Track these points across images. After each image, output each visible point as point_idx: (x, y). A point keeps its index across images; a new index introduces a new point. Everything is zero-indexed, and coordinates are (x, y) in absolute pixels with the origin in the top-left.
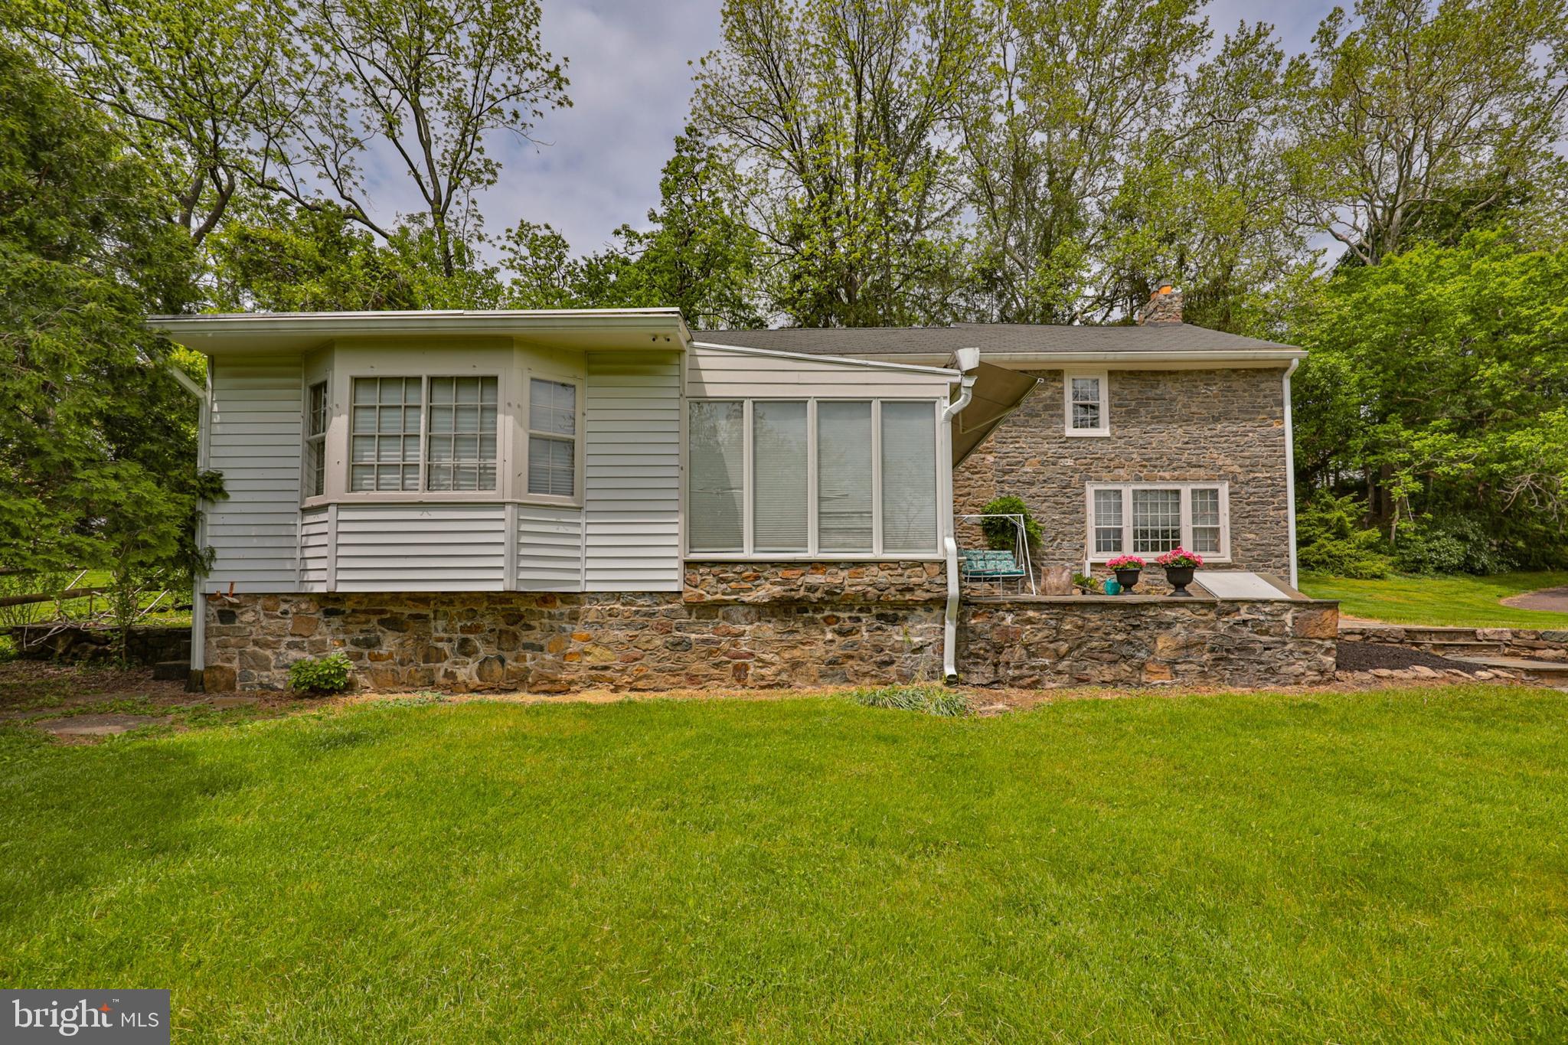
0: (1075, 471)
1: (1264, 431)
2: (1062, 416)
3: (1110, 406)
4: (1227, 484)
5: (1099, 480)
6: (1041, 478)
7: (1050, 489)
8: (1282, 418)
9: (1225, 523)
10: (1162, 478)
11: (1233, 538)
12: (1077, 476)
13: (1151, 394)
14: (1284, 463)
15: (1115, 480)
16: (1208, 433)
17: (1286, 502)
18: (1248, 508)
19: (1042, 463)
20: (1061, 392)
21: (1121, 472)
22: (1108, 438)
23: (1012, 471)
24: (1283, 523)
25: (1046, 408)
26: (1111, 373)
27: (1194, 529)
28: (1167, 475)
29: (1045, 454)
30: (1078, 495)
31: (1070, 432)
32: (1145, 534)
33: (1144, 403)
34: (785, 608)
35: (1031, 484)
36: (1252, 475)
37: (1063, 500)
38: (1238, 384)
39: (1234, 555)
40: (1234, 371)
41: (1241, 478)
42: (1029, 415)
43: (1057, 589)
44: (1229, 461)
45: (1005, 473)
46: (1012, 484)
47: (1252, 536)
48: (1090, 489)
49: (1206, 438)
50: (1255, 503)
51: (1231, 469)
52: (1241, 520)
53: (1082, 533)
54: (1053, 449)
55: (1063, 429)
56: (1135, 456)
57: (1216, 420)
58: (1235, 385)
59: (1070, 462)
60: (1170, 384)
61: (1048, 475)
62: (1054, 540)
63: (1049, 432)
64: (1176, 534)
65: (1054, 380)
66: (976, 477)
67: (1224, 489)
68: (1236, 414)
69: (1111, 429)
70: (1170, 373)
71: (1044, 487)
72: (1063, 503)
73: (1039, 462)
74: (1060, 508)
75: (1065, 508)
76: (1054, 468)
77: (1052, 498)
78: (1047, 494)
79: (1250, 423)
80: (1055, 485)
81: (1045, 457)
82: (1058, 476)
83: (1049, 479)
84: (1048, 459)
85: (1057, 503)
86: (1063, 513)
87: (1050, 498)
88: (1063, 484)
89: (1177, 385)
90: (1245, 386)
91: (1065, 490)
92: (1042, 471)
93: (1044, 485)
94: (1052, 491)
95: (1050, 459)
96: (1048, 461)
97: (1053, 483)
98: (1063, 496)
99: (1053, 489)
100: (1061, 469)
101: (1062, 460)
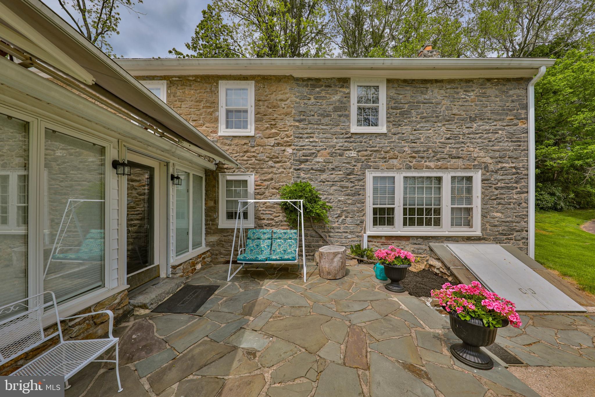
0: (357, 161)
1: (511, 129)
2: (348, 116)
3: (388, 109)
4: (480, 172)
5: (376, 168)
6: (330, 166)
7: (337, 175)
8: (527, 119)
9: (477, 204)
10: (428, 167)
11: (483, 216)
12: (359, 165)
13: (421, 98)
14: (527, 155)
15: (389, 169)
16: (466, 131)
17: (527, 187)
18: (496, 192)
19: (331, 154)
20: (348, 96)
21: (395, 162)
22: (385, 134)
23: (307, 161)
24: (524, 205)
25: (336, 109)
26: (389, 81)
27: (452, 208)
28: (432, 164)
29: (334, 147)
30: (359, 180)
31: (355, 129)
32: (412, 211)
33: (415, 105)
35: (322, 171)
36: (500, 165)
37: (347, 184)
38: (491, 91)
39: (483, 229)
40: (489, 80)
41: (491, 167)
42: (321, 115)
43: (329, 273)
44: (482, 154)
45: (301, 162)
46: (307, 171)
47: (499, 215)
48: (370, 176)
49: (464, 134)
50: (502, 188)
51: (484, 160)
52: (490, 202)
53: (362, 211)
54: (340, 143)
55: (349, 127)
56: (406, 149)
57: (473, 120)
58: (489, 92)
59: (353, 154)
60: (436, 91)
61: (336, 164)
62: (339, 216)
63: (337, 129)
64: (438, 211)
65: (342, 87)
66: (277, 165)
67: (477, 177)
68: (489, 114)
69: (388, 127)
70: (437, 81)
71: (332, 174)
72: (347, 187)
73: (329, 154)
74: (345, 191)
75: (349, 191)
76: (340, 159)
77: (339, 183)
78: (335, 180)
79: (500, 123)
80: (341, 173)
81: (334, 150)
82: (344, 165)
83: (336, 167)
84: (336, 151)
85: (342, 187)
86: (347, 195)
87: (337, 183)
88: (348, 172)
89: (442, 92)
90: (497, 92)
91: (349, 177)
92: (331, 161)
93: (332, 172)
94: (339, 177)
95: (338, 151)
96: (336, 153)
97: (340, 171)
98: (347, 181)
99: (340, 176)
100: (346, 159)
101: (348, 152)
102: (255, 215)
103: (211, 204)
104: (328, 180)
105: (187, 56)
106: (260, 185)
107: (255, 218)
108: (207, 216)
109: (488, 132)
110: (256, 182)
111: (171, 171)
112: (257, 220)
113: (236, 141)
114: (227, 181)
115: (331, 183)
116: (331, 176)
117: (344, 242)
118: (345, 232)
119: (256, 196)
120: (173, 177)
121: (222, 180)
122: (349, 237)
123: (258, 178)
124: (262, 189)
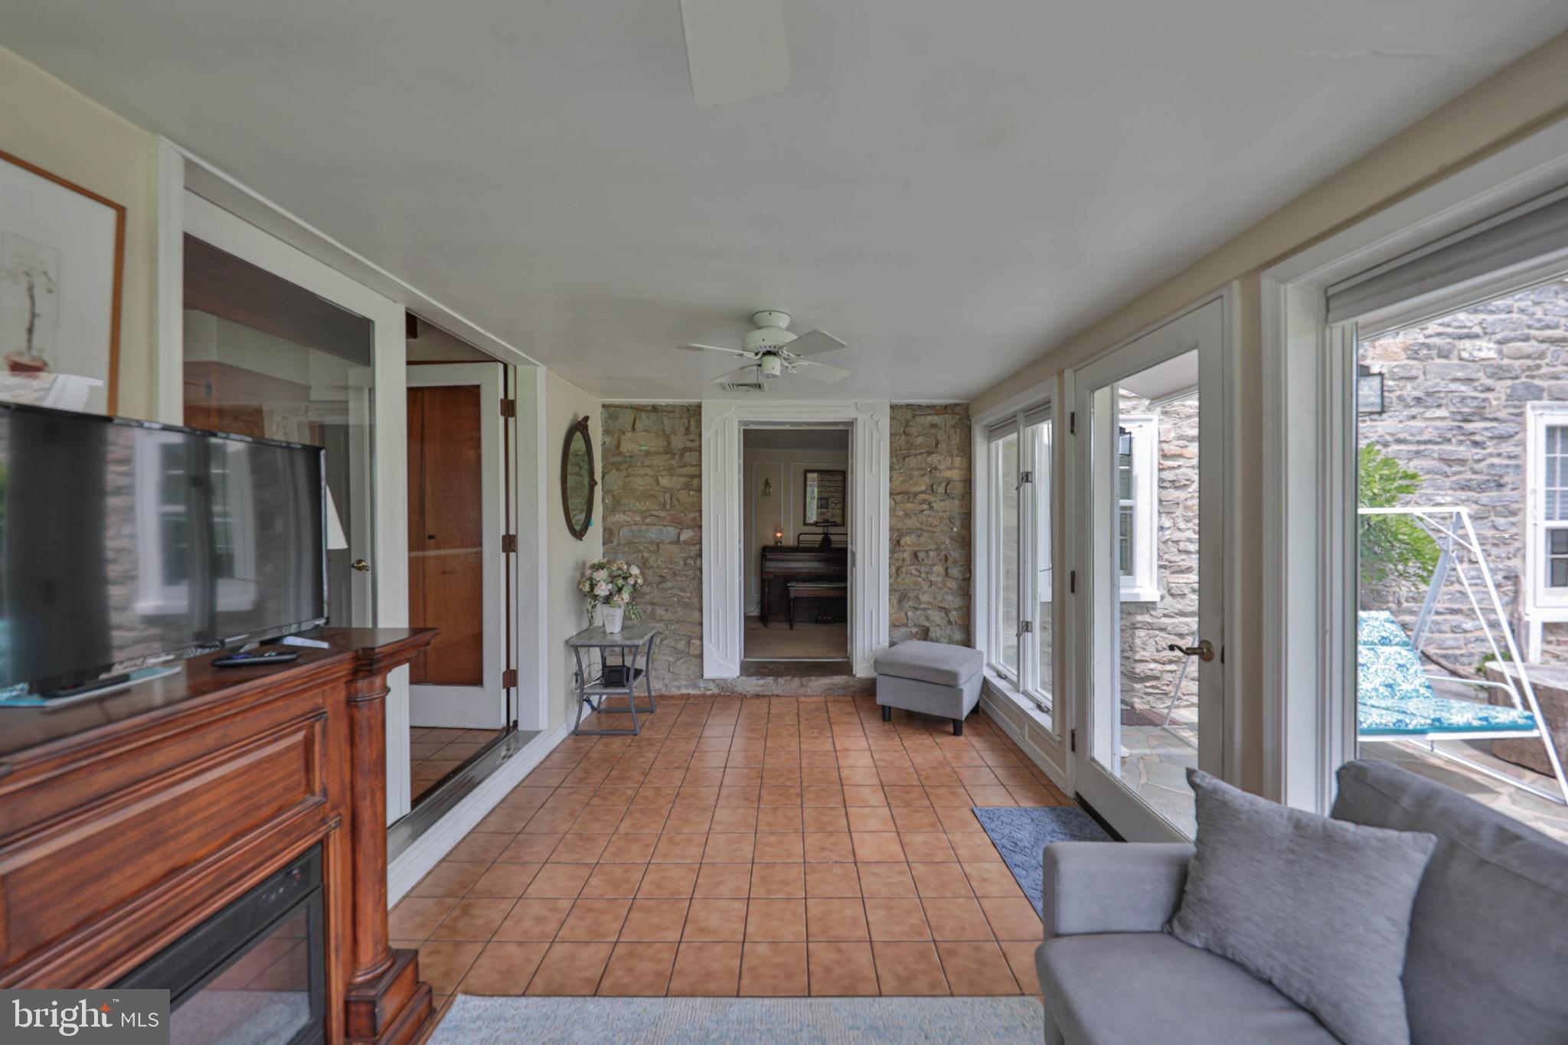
0: (1498, 372)
5: (1560, 399)
6: (1410, 390)
7: (1431, 422)
12: (1503, 388)
29: (1423, 326)
30: (1503, 438)
37: (1464, 451)
48: (1537, 424)
53: (1511, 539)
59: (1485, 350)
61: (1430, 384)
71: (1414, 417)
72: (1462, 462)
73: (1406, 349)
74: (1455, 474)
75: (1469, 475)
76: (1444, 366)
77: (1435, 447)
78: (1425, 437)
80: (1443, 412)
81: (1421, 336)
82: (1453, 386)
83: (1428, 394)
84: (1430, 341)
85: (1448, 462)
86: (1462, 489)
87: (1430, 446)
88: (1466, 410)
91: (1469, 426)
92: (1414, 373)
93: (1414, 411)
94: (1436, 428)
95: (1436, 340)
96: (1428, 347)
97: (1439, 406)
98: (1461, 442)
99: (1439, 424)
100: (1463, 368)
101: (1467, 344)
102: (1160, 557)
104: (1402, 436)
106: (1180, 456)
107: (1161, 567)
110: (1165, 446)
112: (1167, 573)
115: (1413, 448)
116: (1412, 423)
117: (1450, 643)
118: (1453, 612)
119: (1165, 492)
122: (1465, 626)
123: (1169, 431)
124: (1183, 470)
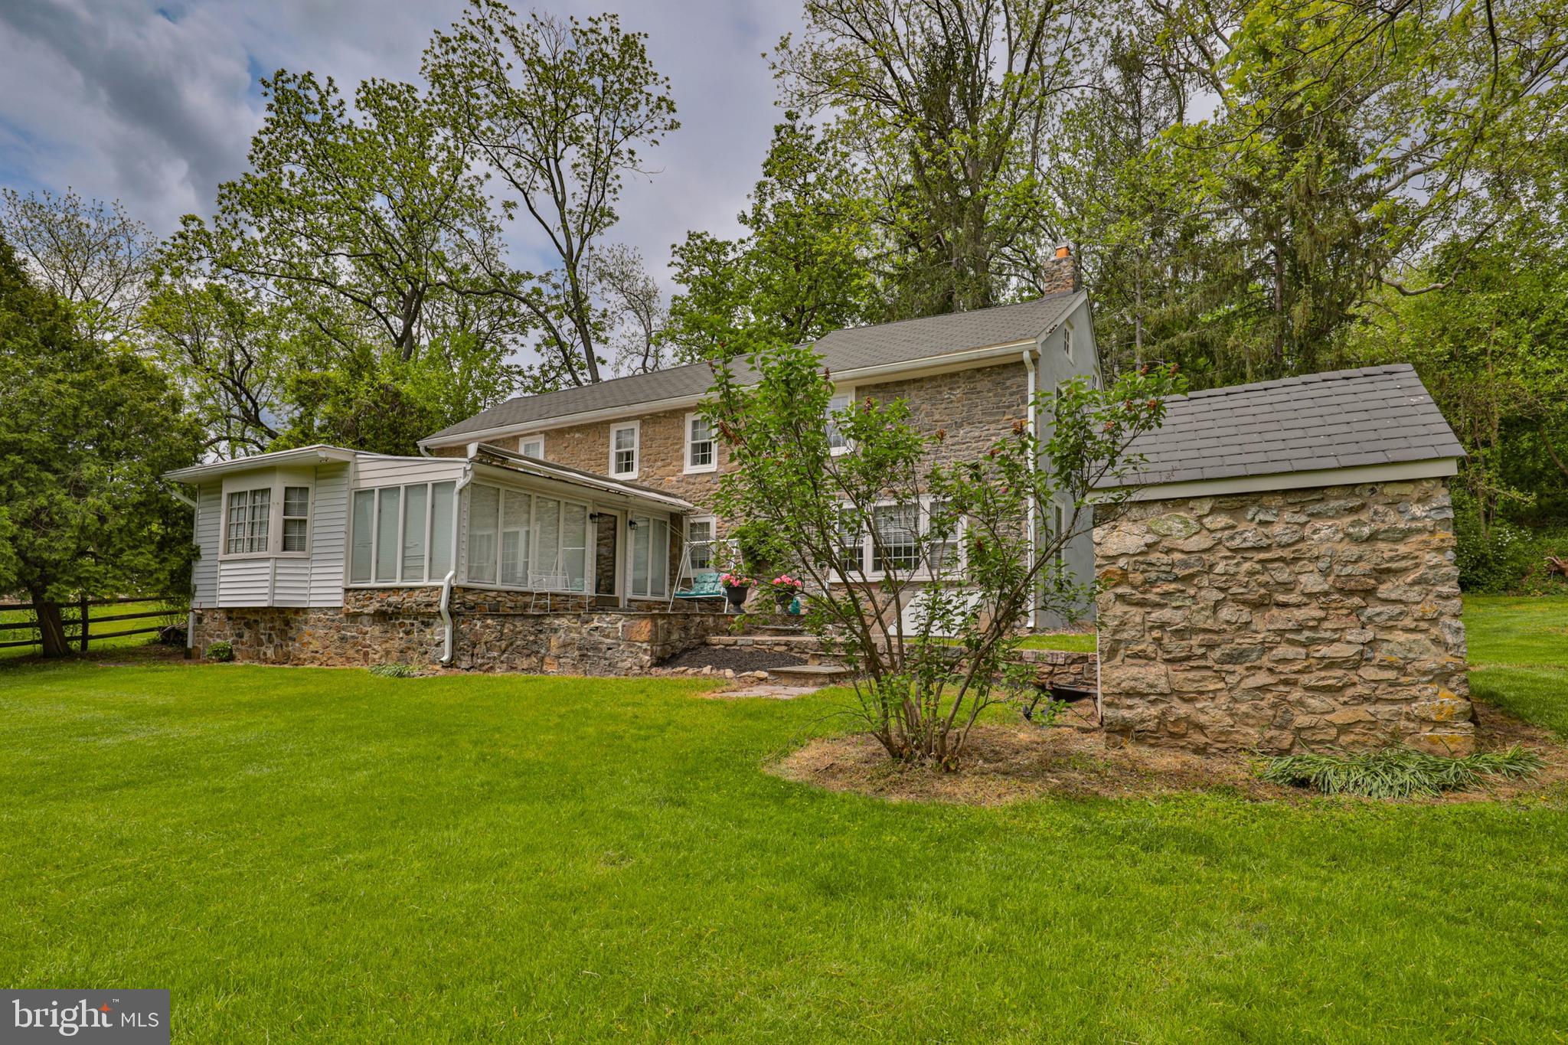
11: (971, 553)
13: (896, 404)
26: (858, 389)
34: (382, 616)
38: (984, 384)
40: (979, 370)
57: (959, 425)
58: (979, 386)
60: (913, 393)
68: (980, 416)
70: (915, 381)
79: (993, 426)
89: (922, 393)
90: (989, 385)
102: (716, 562)
103: (676, 551)
105: (742, 242)
106: (721, 527)
108: (671, 564)
109: (978, 439)
110: (718, 524)
111: (630, 517)
113: (699, 479)
114: (693, 525)
119: (718, 540)
120: (631, 523)
121: (686, 523)
123: (719, 519)
124: (723, 532)
